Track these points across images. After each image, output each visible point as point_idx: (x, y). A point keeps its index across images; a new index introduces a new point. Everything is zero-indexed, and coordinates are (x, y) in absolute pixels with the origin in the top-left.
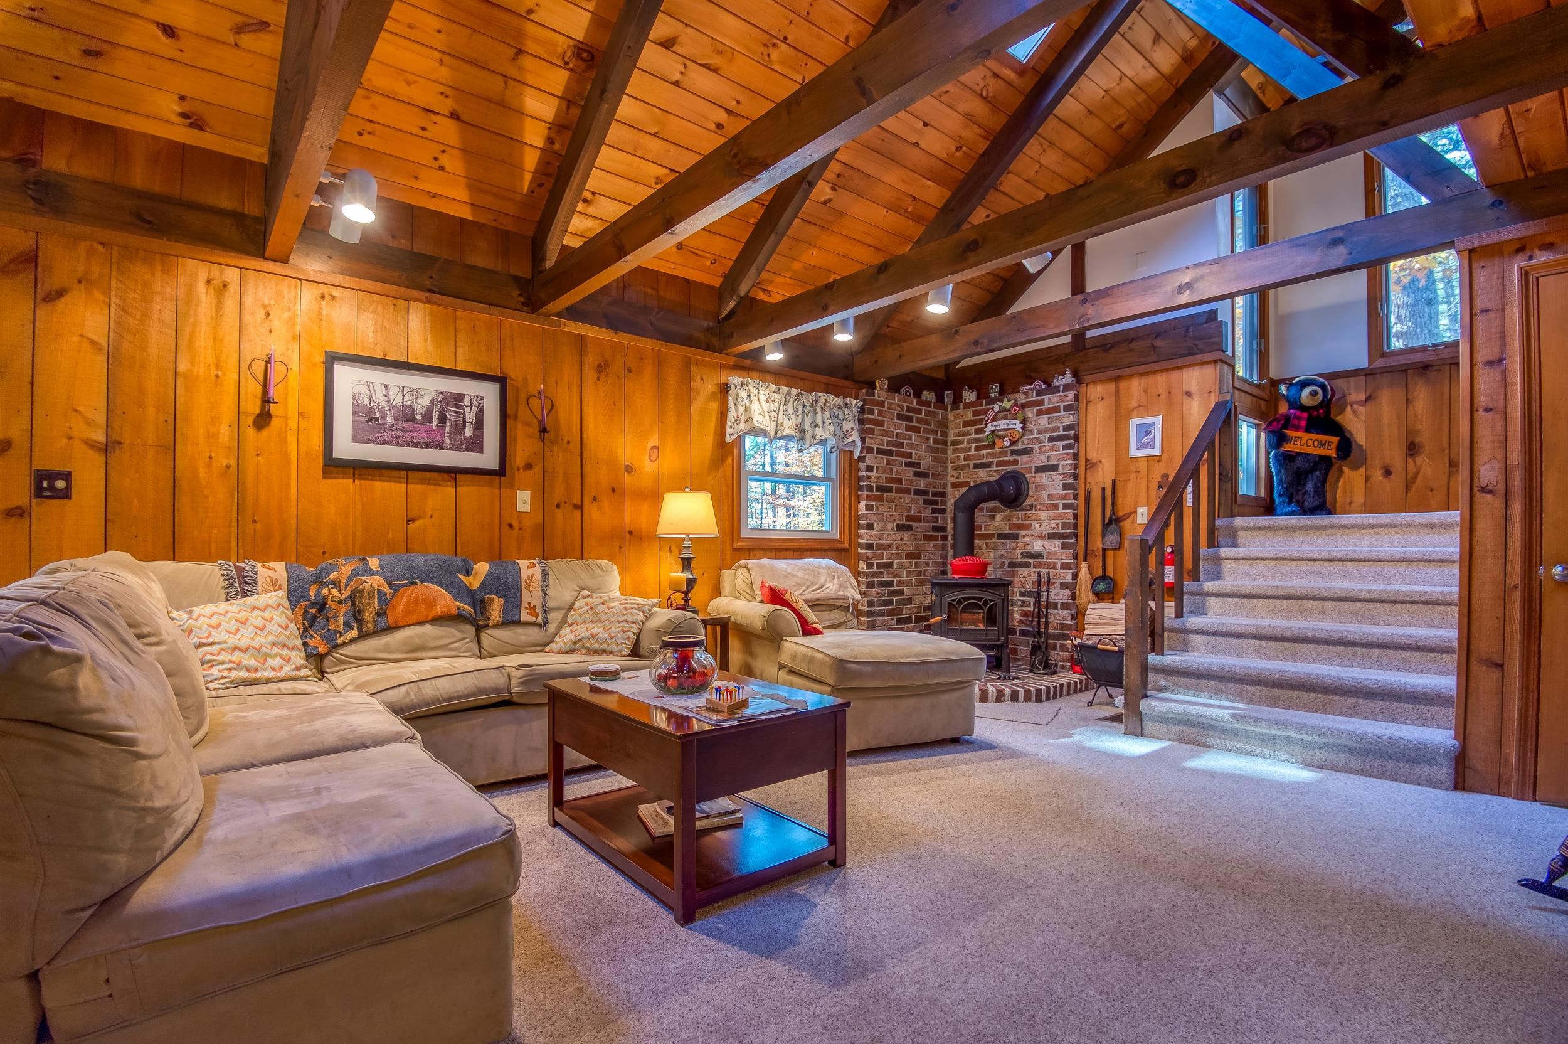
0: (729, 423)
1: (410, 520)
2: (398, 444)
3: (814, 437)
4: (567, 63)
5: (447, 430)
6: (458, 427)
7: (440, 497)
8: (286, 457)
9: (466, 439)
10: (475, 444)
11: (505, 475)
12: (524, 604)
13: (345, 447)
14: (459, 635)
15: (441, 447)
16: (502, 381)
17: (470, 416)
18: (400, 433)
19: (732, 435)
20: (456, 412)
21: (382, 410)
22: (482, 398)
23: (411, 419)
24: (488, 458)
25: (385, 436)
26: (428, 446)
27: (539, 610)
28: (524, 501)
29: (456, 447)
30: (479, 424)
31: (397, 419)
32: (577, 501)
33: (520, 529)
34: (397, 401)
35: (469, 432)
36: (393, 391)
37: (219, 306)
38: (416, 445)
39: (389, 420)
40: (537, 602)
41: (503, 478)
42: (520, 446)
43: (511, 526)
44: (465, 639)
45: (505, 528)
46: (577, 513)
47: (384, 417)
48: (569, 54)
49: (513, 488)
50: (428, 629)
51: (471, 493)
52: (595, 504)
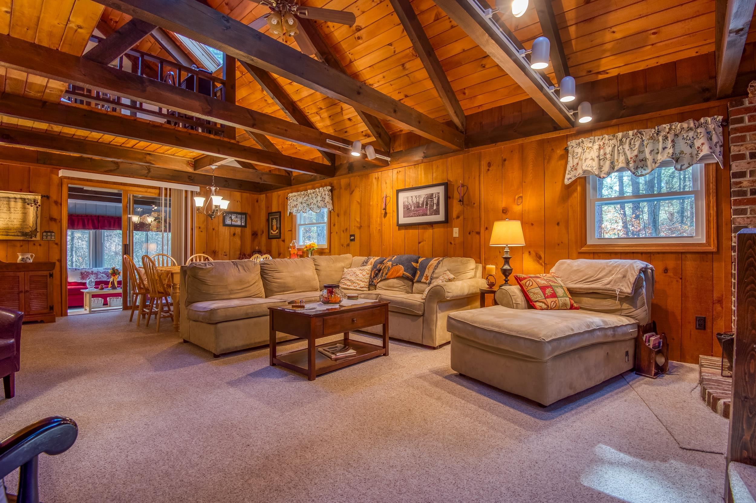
0: (567, 172)
1: (419, 243)
2: (415, 216)
3: (655, 161)
5: (428, 208)
6: (432, 206)
7: (429, 232)
8: (390, 225)
9: (434, 210)
10: (437, 212)
11: (448, 223)
12: (425, 275)
13: (403, 220)
15: (426, 215)
16: (445, 185)
17: (435, 201)
18: (415, 212)
19: (570, 178)
20: (431, 201)
21: (411, 206)
22: (439, 193)
23: (418, 207)
24: (440, 217)
25: (411, 214)
26: (423, 215)
27: (429, 278)
28: (456, 232)
29: (431, 214)
30: (438, 204)
31: (415, 207)
32: (478, 230)
33: (455, 244)
34: (415, 202)
35: (435, 208)
36: (414, 197)
37: (377, 185)
38: (420, 216)
39: (413, 208)
40: (429, 275)
42: (454, 209)
43: (451, 243)
45: (449, 244)
46: (477, 236)
47: (411, 208)
49: (452, 227)
50: (395, 281)
51: (438, 231)
52: (487, 231)
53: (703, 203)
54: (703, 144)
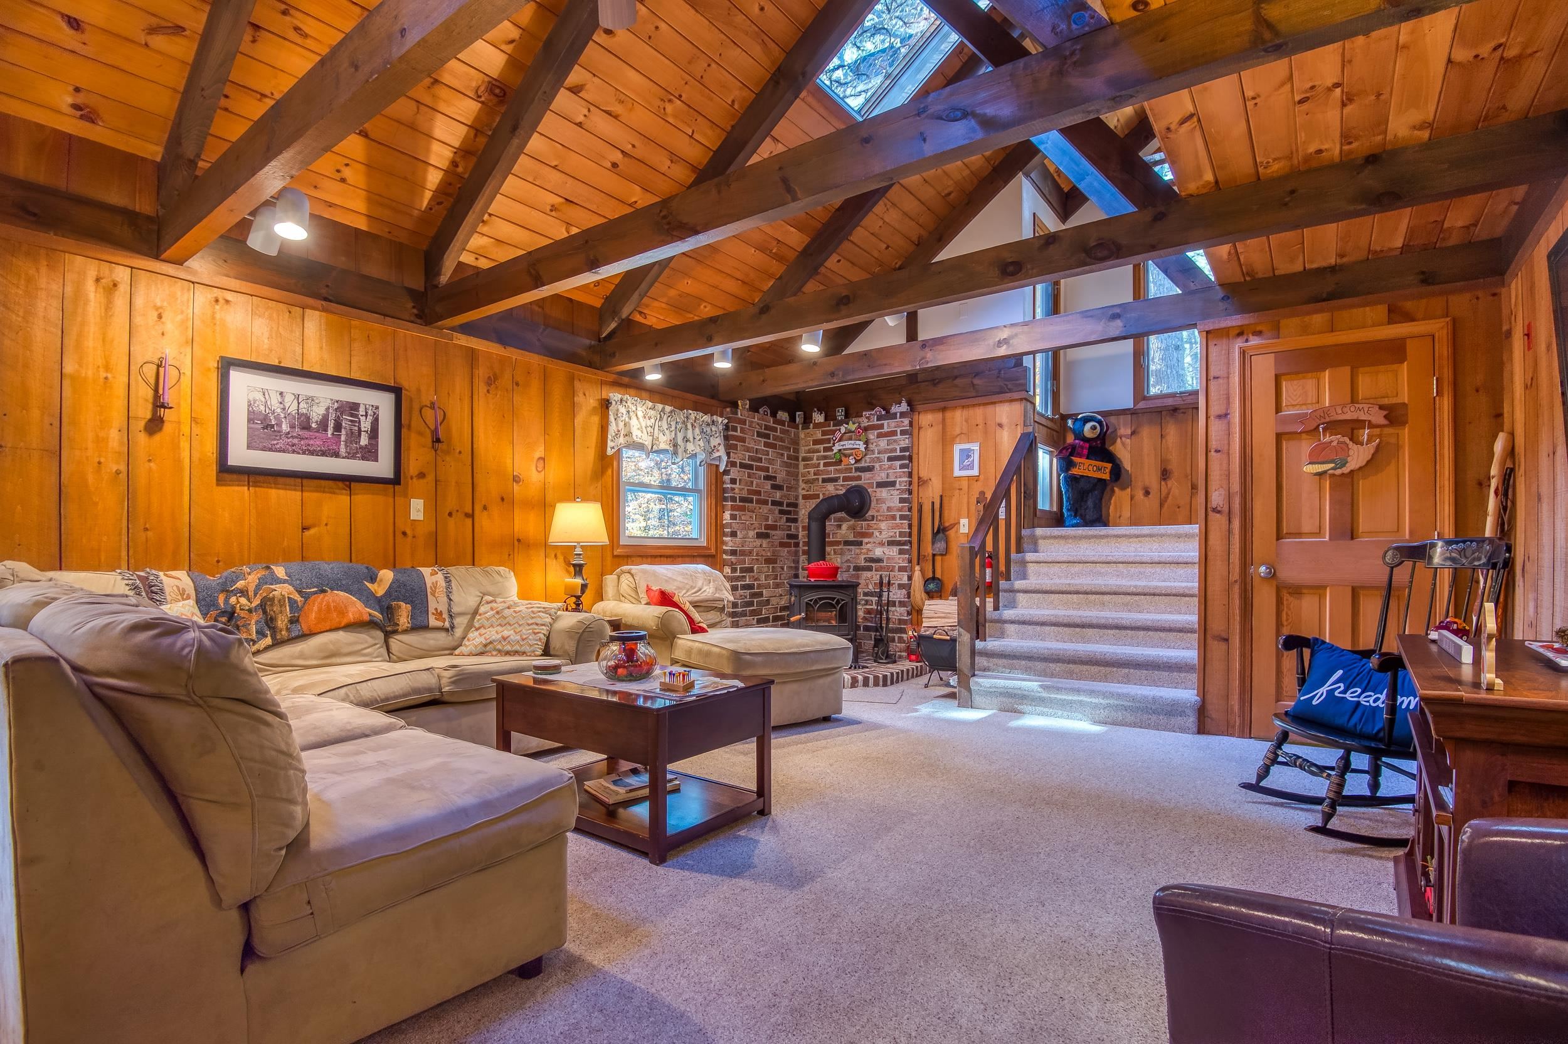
0: (609, 437)
1: (304, 529)
2: (294, 452)
3: (685, 451)
4: (480, 97)
5: (343, 438)
6: (354, 436)
7: (335, 505)
8: (178, 462)
9: (361, 447)
10: (370, 453)
11: (399, 484)
12: (431, 610)
13: (240, 454)
14: (371, 641)
15: (336, 455)
16: (397, 391)
17: (366, 425)
18: (296, 441)
19: (613, 448)
20: (351, 421)
21: (277, 418)
22: (377, 408)
23: (306, 427)
24: (383, 467)
25: (281, 444)
26: (323, 454)
27: (445, 616)
28: (417, 509)
29: (351, 456)
30: (374, 433)
31: (292, 427)
32: (469, 510)
33: (414, 537)
34: (293, 409)
35: (364, 441)
36: (289, 398)
37: (108, 306)
38: (312, 453)
39: (285, 427)
40: (443, 608)
41: (397, 487)
42: (413, 455)
43: (404, 534)
44: (375, 644)
45: (399, 536)
46: (469, 521)
47: (279, 424)
48: (482, 88)
49: (407, 496)
50: (341, 635)
51: (365, 501)
52: (485, 513)
53: (705, 504)
54: (719, 444)
